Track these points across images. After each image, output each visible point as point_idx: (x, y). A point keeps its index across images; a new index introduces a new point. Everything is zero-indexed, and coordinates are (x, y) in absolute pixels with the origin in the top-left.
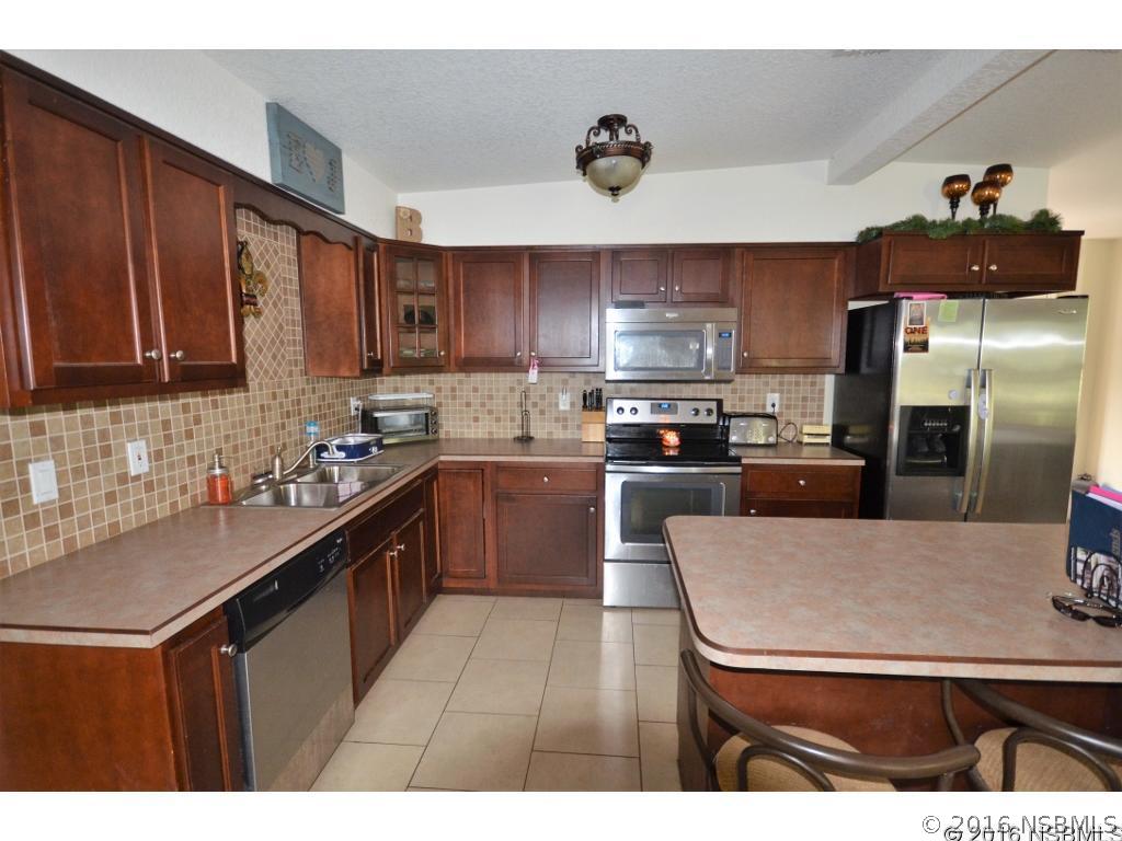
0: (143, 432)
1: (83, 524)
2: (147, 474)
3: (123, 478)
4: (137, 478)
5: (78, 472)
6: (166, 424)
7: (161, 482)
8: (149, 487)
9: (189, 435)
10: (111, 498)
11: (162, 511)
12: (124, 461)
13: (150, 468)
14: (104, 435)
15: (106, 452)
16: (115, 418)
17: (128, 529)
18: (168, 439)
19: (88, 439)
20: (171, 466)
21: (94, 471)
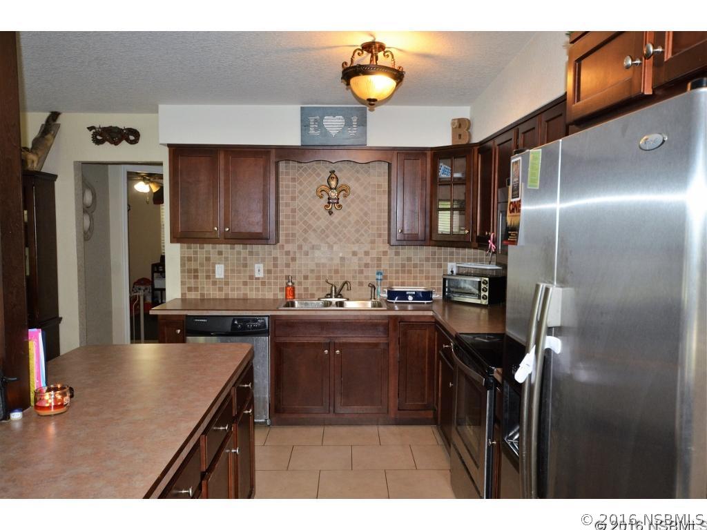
0: (263, 260)
1: (233, 290)
2: (262, 278)
3: (251, 277)
4: (258, 278)
5: (233, 271)
6: (275, 259)
7: (270, 284)
8: (263, 283)
9: (288, 265)
10: (245, 284)
11: (269, 296)
12: (253, 271)
13: (265, 276)
14: (245, 259)
15: (245, 266)
16: (251, 253)
17: (251, 297)
18: (275, 266)
19: (238, 259)
20: (276, 278)
21: (239, 272)
